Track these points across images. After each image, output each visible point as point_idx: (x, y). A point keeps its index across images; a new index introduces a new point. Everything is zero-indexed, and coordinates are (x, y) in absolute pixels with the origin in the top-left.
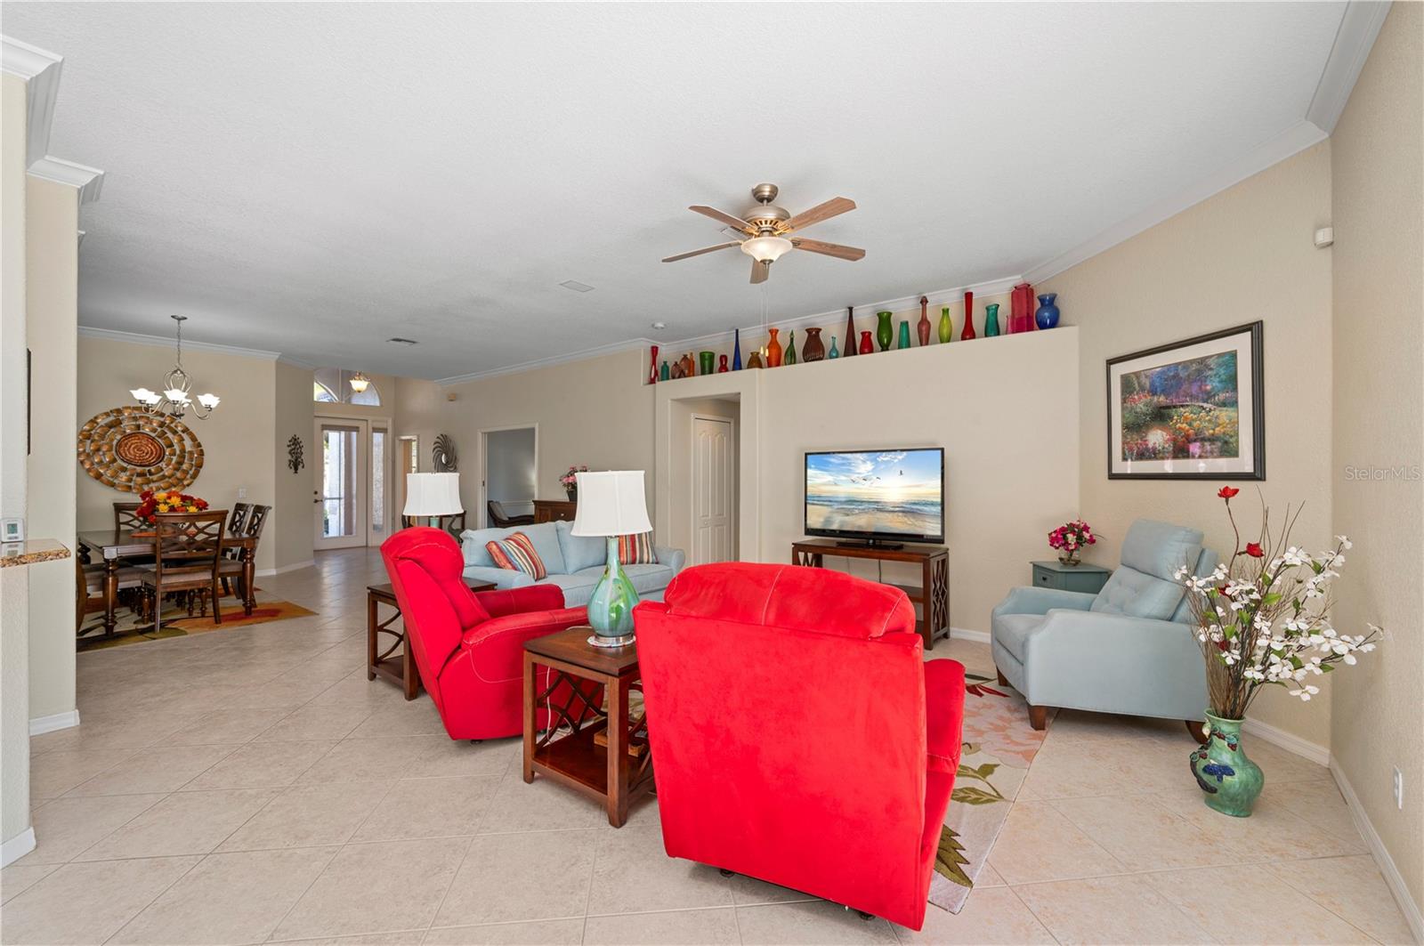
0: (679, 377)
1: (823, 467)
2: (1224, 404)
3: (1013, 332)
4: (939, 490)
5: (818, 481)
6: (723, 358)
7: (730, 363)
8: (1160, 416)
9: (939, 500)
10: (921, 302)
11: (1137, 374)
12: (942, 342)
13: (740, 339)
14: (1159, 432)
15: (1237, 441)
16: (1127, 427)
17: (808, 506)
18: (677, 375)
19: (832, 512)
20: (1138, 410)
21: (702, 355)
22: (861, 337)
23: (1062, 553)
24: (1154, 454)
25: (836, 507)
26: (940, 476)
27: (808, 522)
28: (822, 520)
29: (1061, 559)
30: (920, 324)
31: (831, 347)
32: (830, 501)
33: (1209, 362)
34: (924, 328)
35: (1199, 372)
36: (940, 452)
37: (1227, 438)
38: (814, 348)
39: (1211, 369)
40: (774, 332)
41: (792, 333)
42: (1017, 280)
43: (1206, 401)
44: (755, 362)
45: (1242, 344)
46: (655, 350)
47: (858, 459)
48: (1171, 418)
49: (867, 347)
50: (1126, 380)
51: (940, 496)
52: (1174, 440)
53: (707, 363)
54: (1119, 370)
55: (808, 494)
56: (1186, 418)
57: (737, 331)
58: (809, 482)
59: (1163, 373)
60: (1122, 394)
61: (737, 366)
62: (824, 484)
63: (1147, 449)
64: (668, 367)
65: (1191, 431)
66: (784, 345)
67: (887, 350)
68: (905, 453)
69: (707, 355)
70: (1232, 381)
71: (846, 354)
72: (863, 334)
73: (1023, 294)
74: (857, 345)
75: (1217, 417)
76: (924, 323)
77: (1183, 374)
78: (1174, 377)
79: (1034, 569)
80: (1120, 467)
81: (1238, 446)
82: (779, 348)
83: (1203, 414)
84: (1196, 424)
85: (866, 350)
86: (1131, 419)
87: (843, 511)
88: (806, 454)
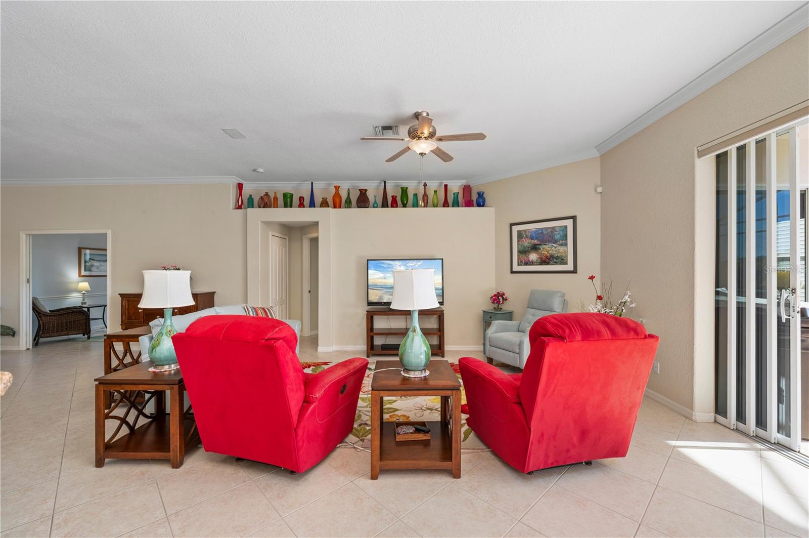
0: (264, 207)
1: (378, 268)
2: (562, 245)
3: (465, 206)
4: (441, 281)
5: (376, 277)
6: (301, 199)
7: (307, 201)
8: (535, 248)
9: (441, 287)
10: (424, 185)
11: (525, 231)
12: (434, 207)
13: (314, 188)
14: (534, 254)
15: (567, 259)
16: (520, 252)
17: (369, 290)
18: (262, 206)
19: (383, 294)
20: (525, 245)
21: (285, 195)
22: (391, 198)
23: (496, 305)
24: (532, 263)
25: (385, 291)
26: (441, 273)
27: (369, 299)
28: (378, 298)
29: (495, 308)
30: (424, 196)
31: (374, 201)
32: (382, 288)
33: (556, 228)
34: (426, 198)
35: (552, 232)
36: (441, 261)
37: (563, 258)
38: (363, 201)
39: (557, 231)
40: (337, 188)
41: (349, 190)
42: (464, 182)
43: (555, 243)
44: (324, 204)
45: (569, 223)
46: (240, 186)
47: (396, 265)
48: (540, 249)
49: (394, 204)
50: (520, 234)
51: (441, 284)
52: (541, 258)
53: (289, 200)
54: (515, 229)
55: (369, 284)
56: (546, 249)
57: (312, 183)
58: (369, 277)
59: (536, 231)
60: (518, 238)
61: (312, 204)
62: (378, 278)
63: (529, 261)
64: (253, 199)
65: (548, 255)
66: (344, 196)
67: (406, 207)
68: (422, 261)
69: (289, 195)
70: (565, 236)
71: (383, 207)
72: (393, 197)
73: (467, 189)
74: (388, 202)
75: (559, 250)
76: (425, 195)
77: (545, 232)
78: (541, 233)
79: (483, 314)
80: (516, 268)
81: (567, 261)
82: (341, 198)
83: (553, 248)
84: (550, 252)
85: (395, 205)
86: (522, 249)
87: (388, 293)
88: (368, 260)
